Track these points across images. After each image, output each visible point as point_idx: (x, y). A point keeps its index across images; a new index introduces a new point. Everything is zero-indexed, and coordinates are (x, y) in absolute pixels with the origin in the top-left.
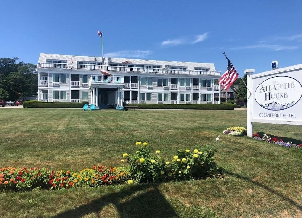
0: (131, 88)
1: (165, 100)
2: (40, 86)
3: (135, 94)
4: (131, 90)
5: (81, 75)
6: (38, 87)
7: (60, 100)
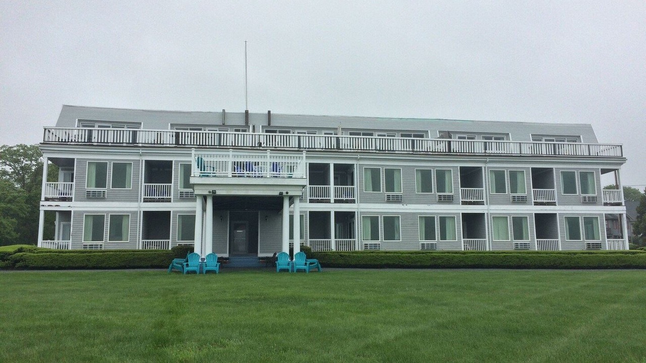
0: (332, 201)
1: (443, 237)
2: (47, 199)
3: (346, 220)
4: (332, 208)
5: (177, 162)
6: (41, 203)
7: (107, 244)
